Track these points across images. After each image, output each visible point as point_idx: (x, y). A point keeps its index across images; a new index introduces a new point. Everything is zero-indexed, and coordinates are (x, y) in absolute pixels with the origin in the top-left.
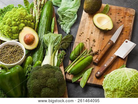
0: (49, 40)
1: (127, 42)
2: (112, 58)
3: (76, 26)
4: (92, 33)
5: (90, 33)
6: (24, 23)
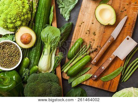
0: (47, 39)
1: (128, 39)
2: (111, 59)
3: (77, 10)
4: (93, 23)
5: (90, 23)
6: (20, 20)
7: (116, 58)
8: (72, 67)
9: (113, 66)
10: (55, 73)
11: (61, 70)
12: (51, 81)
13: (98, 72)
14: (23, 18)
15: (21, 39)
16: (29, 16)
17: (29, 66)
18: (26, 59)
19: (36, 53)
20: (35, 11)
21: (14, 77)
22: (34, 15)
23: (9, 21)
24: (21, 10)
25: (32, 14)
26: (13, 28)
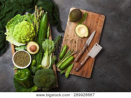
0: (46, 48)
1: (96, 45)
2: (86, 58)
4: (74, 36)
5: (73, 36)
6: (29, 38)
7: (90, 57)
8: (62, 64)
9: (88, 62)
10: (52, 69)
11: (56, 66)
12: (49, 74)
13: (78, 66)
14: (30, 36)
15: (30, 49)
16: (34, 34)
17: (35, 65)
18: (34, 61)
19: (39, 56)
20: (38, 30)
21: (27, 73)
22: (37, 33)
23: (22, 39)
24: (29, 32)
25: (36, 32)
26: (25, 42)
